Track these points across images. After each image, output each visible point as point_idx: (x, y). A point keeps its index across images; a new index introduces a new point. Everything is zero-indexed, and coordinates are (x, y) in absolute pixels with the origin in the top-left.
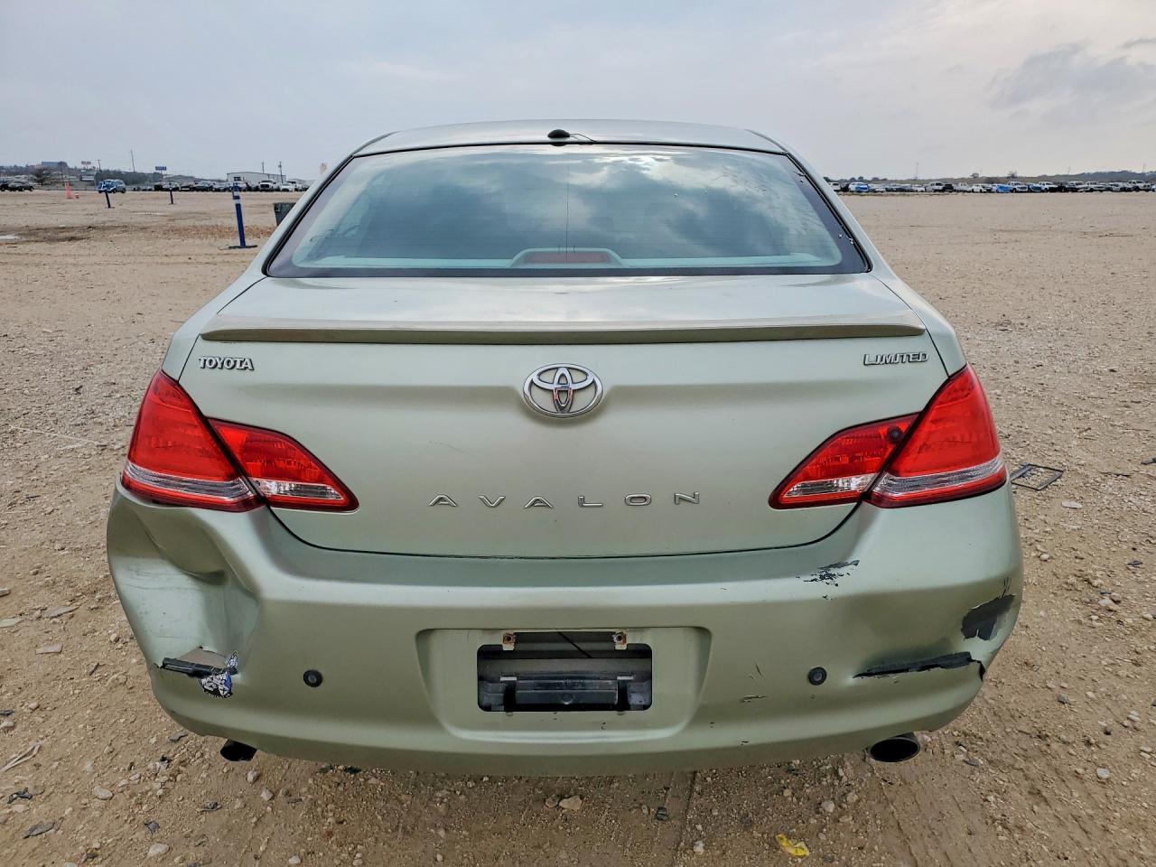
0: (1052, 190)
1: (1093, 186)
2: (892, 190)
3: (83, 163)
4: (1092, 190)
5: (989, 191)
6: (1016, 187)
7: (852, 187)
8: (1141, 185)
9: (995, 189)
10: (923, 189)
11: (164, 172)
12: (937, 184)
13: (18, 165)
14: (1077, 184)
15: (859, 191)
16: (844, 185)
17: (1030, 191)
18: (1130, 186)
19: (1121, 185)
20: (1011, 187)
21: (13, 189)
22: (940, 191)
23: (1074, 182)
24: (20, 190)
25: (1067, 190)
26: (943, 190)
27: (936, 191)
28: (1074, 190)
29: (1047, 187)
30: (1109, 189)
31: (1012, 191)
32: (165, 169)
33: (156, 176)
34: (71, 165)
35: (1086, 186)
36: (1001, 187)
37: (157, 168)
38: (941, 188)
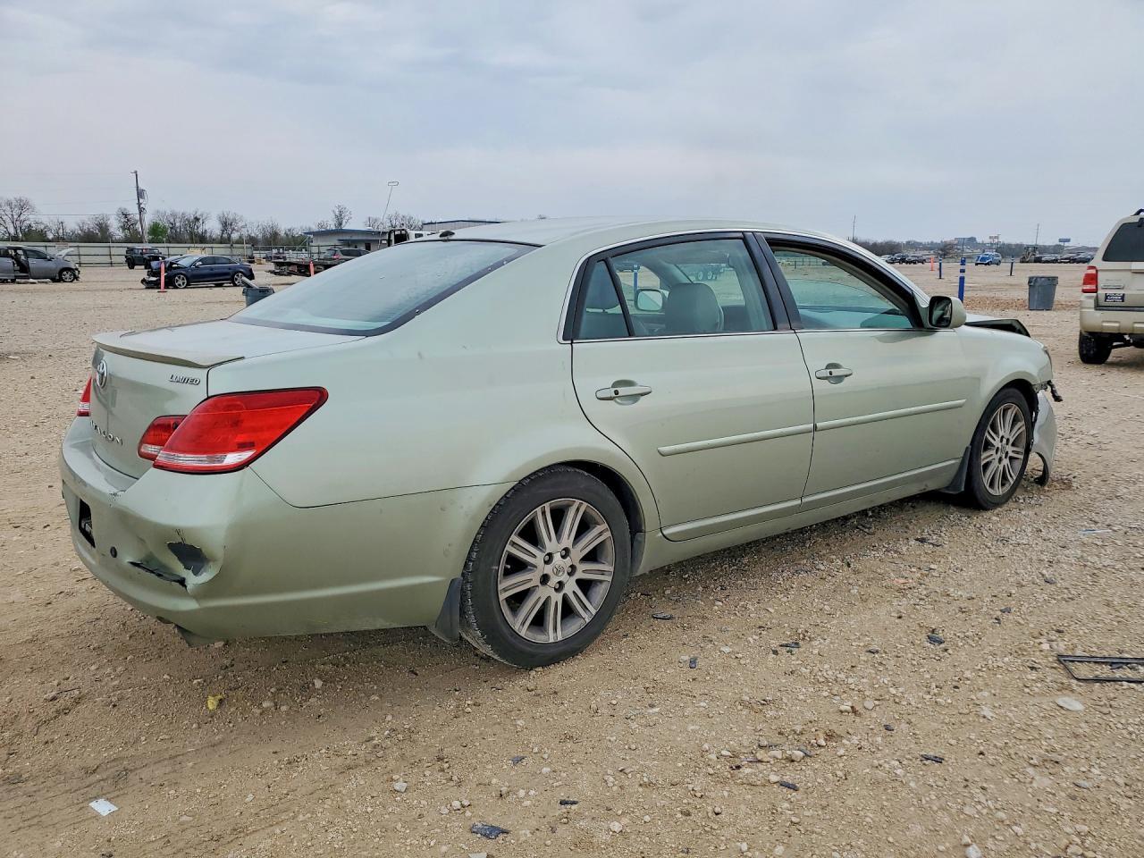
3: (990, 237)
11: (1066, 244)
13: (935, 241)
21: (910, 262)
24: (915, 263)
32: (1068, 240)
33: (1057, 249)
34: (979, 240)
37: (1060, 241)
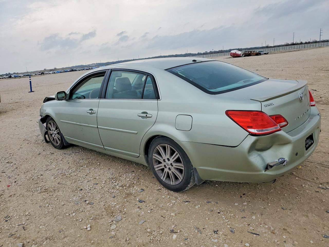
0: (70, 71)
1: (80, 69)
2: (25, 76)
4: (80, 70)
5: (55, 73)
6: (61, 71)
7: (12, 76)
8: (90, 68)
9: (56, 72)
10: (35, 74)
12: (39, 73)
14: (76, 69)
15: (15, 77)
16: (9, 76)
17: (65, 72)
18: (88, 68)
19: (86, 68)
20: (60, 71)
22: (40, 74)
23: (75, 69)
25: (74, 71)
26: (42, 74)
27: (39, 74)
28: (76, 71)
29: (69, 70)
30: (84, 70)
31: (60, 72)
35: (78, 69)
36: (57, 72)
38: (40, 73)
